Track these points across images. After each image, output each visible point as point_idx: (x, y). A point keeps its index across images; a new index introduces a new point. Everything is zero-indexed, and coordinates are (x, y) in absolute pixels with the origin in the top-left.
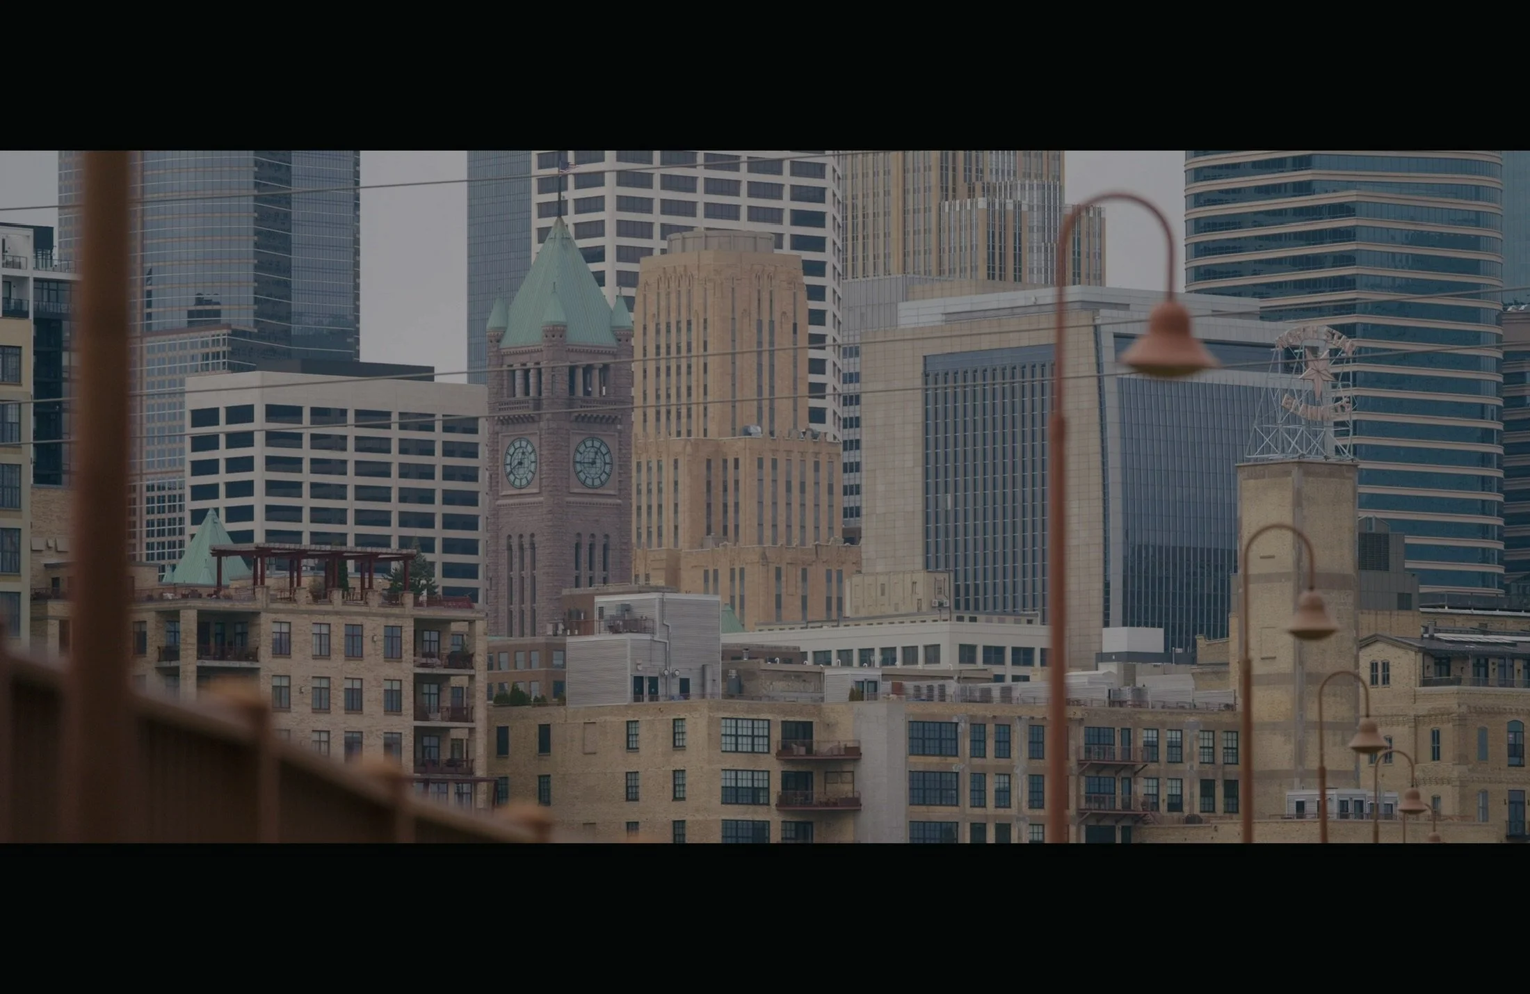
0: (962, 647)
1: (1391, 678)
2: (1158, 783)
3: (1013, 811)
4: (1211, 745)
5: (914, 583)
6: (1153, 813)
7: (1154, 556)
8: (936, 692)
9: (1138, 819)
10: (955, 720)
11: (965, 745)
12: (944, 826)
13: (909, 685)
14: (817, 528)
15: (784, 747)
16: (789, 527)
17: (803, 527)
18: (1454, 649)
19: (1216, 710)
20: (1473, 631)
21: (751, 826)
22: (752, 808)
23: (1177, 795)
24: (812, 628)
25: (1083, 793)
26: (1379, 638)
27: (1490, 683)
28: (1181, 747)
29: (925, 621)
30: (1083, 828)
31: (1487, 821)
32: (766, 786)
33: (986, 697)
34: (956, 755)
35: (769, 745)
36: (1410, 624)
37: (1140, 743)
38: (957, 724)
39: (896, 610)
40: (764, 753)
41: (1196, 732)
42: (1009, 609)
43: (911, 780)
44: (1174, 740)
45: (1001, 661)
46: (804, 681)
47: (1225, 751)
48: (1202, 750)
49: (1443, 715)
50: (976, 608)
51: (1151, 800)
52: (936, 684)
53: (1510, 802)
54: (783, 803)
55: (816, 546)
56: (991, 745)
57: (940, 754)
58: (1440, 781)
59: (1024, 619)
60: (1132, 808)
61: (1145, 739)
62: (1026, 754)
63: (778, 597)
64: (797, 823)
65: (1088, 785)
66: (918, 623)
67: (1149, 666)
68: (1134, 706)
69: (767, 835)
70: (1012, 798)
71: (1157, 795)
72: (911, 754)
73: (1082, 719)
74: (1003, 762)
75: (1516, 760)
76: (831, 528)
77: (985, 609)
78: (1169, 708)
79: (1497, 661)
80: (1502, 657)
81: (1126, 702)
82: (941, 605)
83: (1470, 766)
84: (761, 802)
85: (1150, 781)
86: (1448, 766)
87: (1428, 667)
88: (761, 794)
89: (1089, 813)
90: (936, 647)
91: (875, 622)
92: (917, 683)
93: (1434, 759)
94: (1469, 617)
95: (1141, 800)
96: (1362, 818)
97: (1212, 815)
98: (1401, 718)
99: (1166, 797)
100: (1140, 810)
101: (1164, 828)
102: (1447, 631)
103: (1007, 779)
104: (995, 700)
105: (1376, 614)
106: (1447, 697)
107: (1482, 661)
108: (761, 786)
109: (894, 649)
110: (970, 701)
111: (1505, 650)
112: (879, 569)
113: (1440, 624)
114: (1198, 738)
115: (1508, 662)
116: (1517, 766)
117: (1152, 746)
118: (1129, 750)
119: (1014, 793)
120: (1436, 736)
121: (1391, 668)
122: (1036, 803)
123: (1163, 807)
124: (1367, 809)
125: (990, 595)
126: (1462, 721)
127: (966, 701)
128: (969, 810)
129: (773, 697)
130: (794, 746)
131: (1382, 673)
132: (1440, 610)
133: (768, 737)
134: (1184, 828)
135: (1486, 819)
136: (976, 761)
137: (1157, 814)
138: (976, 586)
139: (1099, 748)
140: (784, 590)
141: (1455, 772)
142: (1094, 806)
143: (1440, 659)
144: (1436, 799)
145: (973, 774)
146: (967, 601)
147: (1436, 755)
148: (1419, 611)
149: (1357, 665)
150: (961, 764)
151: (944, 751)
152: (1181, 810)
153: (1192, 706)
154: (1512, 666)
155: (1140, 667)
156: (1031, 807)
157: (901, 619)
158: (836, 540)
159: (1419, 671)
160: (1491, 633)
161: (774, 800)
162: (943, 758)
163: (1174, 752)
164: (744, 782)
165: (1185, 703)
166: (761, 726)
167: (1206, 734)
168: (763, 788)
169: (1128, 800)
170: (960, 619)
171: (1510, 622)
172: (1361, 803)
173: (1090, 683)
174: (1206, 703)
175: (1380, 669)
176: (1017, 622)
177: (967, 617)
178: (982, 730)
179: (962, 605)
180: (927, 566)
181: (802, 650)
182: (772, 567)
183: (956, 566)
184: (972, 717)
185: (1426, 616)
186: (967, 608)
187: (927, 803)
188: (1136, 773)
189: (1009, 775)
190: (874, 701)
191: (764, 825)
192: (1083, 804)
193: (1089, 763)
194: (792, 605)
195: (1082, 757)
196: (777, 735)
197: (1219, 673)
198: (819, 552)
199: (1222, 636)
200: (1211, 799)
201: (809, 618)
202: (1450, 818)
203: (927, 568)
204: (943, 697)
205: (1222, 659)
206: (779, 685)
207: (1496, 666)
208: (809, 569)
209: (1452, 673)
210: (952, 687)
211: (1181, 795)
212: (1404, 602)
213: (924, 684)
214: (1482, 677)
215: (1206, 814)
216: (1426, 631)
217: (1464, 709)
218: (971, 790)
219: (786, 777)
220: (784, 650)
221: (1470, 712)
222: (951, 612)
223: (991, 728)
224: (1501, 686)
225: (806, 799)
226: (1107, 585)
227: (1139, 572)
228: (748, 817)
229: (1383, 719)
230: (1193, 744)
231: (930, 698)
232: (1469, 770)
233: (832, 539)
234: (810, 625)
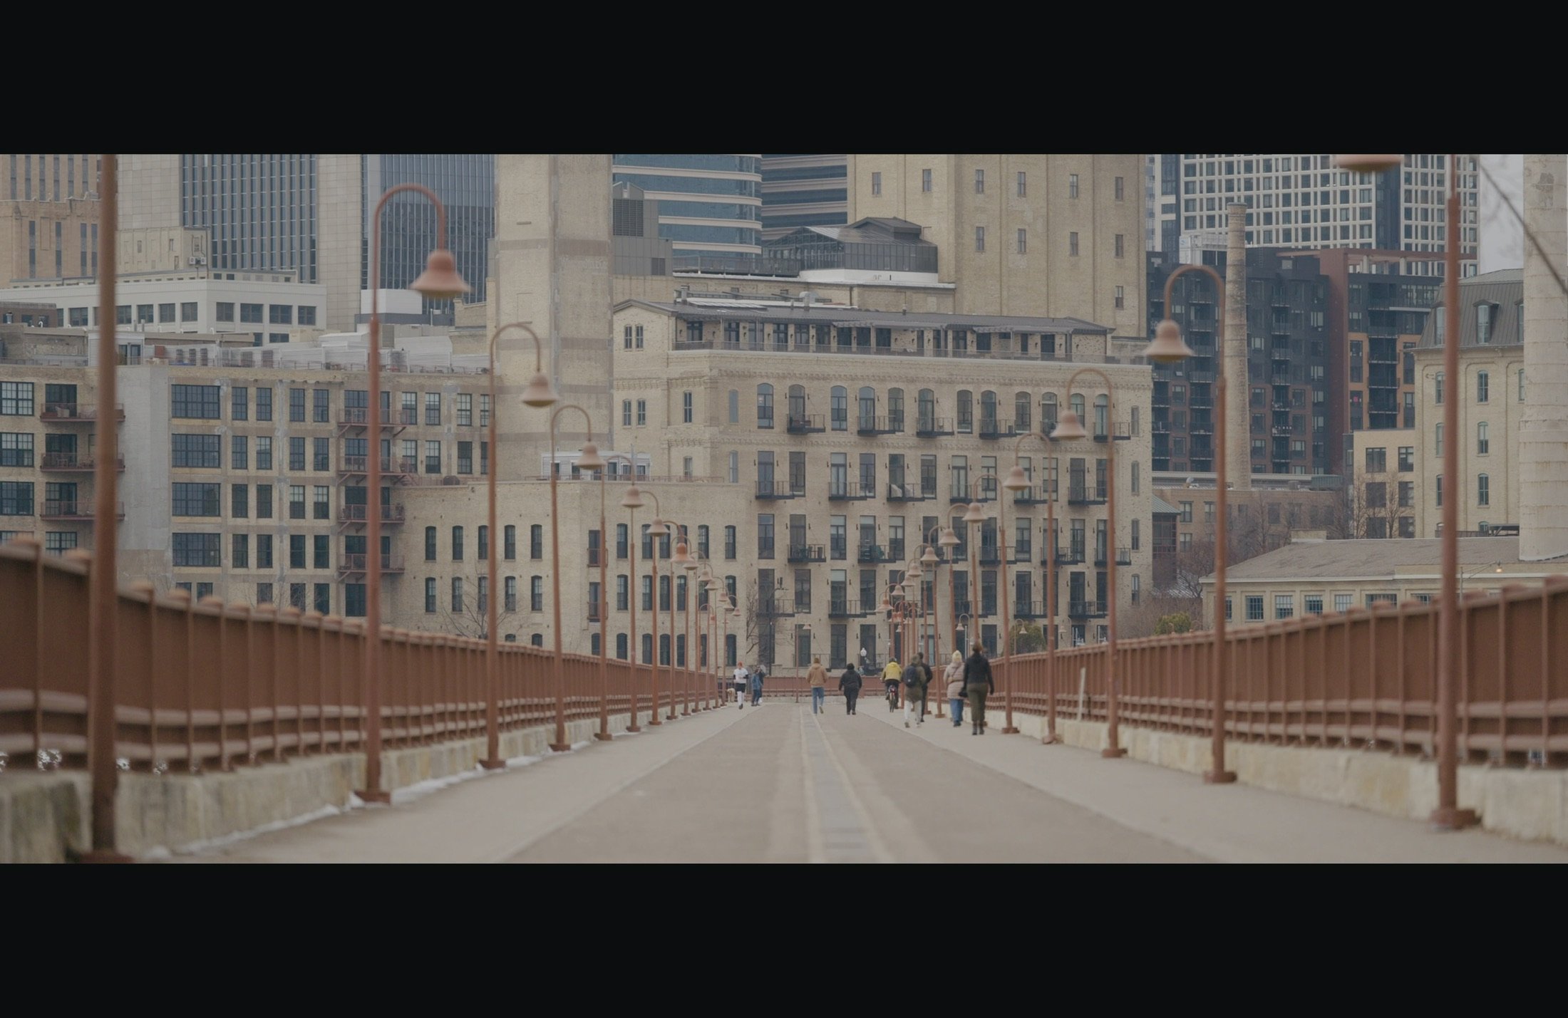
0: (220, 305)
1: (645, 342)
2: (416, 445)
3: (274, 473)
4: (468, 408)
5: (171, 240)
6: (411, 474)
7: (412, 212)
8: (199, 356)
9: (397, 480)
10: (217, 383)
11: (227, 408)
12: (206, 486)
13: (172, 349)
14: (71, 182)
15: (48, 409)
16: (42, 181)
17: (57, 181)
18: (707, 313)
19: (473, 374)
20: (725, 295)
21: (15, 488)
22: (16, 470)
23: (435, 457)
24: (68, 285)
25: (343, 454)
26: (633, 303)
27: (741, 347)
28: (439, 410)
29: (182, 279)
30: (343, 489)
31: (737, 482)
32: (30, 447)
33: (247, 362)
34: (219, 418)
35: (33, 408)
36: (663, 289)
37: (399, 407)
38: (219, 387)
39: (153, 267)
40: (28, 415)
41: (454, 395)
42: (267, 267)
43: (174, 442)
44: (432, 403)
45: (259, 319)
46: (68, 344)
47: (482, 413)
48: (459, 413)
49: (694, 378)
50: (234, 266)
51: (409, 462)
52: (198, 348)
53: (760, 463)
54: (47, 465)
55: (71, 200)
56: (252, 408)
57: (203, 417)
58: (692, 442)
59: (282, 277)
60: (391, 470)
61: (404, 403)
62: (287, 417)
63: (32, 252)
64: (61, 484)
65: (347, 447)
66: (175, 281)
67: (407, 327)
68: (393, 370)
69: (31, 497)
70: (273, 460)
71: (416, 457)
72: (173, 417)
73: (342, 383)
74: (264, 424)
75: (765, 422)
76: (85, 182)
77: (242, 267)
78: (427, 372)
79: (747, 325)
80: (752, 321)
81: (385, 366)
82: (198, 262)
83: (722, 428)
84: (26, 463)
85: (409, 443)
86: (699, 428)
87: (681, 331)
88: (26, 456)
89: (349, 474)
90: (194, 305)
91: (131, 279)
92: (179, 347)
93: (686, 421)
94: (722, 281)
95: (400, 461)
96: (615, 479)
97: (469, 476)
98: (654, 381)
99: (424, 459)
100: (398, 472)
101: (422, 489)
102: (699, 296)
103: (268, 441)
104: (256, 363)
105: (631, 279)
106: (699, 360)
107: (734, 325)
108: (25, 447)
109: (151, 306)
110: (232, 366)
111: (756, 315)
112: (135, 225)
113: (693, 288)
114: (455, 401)
115: (759, 326)
116: (766, 428)
117: (411, 410)
118: (389, 413)
119: (275, 455)
120: (688, 398)
121: (644, 332)
122: (297, 465)
123: (422, 468)
124: (620, 471)
125: (247, 254)
126: (713, 383)
127: (227, 365)
128: (231, 472)
129: (37, 361)
130: (58, 409)
131: (634, 337)
132: (693, 275)
133: (33, 400)
134: (441, 489)
135: (736, 480)
136: (238, 424)
137: (415, 475)
138: (234, 243)
139: (359, 411)
140: (37, 245)
141: (707, 433)
142: (354, 467)
143: (693, 323)
144: (687, 461)
145: (235, 437)
146: (224, 259)
147: (688, 417)
148: (672, 275)
149: (611, 330)
150: (223, 427)
151: (206, 413)
152: (439, 471)
153: (450, 370)
154: (762, 331)
155: (398, 328)
156: (291, 469)
157: (158, 277)
158: (90, 195)
159: (672, 336)
160: (742, 298)
161: (38, 462)
162: (205, 421)
163: (432, 415)
164: (9, 444)
165: (443, 367)
166: (25, 389)
167: (463, 397)
168: (28, 450)
169: (386, 462)
170: (218, 277)
171: (761, 286)
172: (615, 464)
173: (350, 347)
174: (464, 368)
175: (634, 334)
176: (275, 280)
177: (224, 274)
178: (244, 393)
179: (219, 262)
180: (184, 222)
181: (58, 307)
182: (26, 222)
183: (213, 223)
184: (235, 380)
185: (680, 280)
186: (224, 265)
187: (190, 464)
188: (395, 435)
189: (271, 438)
190: (137, 366)
191: (29, 486)
192: (343, 467)
193: (349, 425)
194: (46, 261)
195: (342, 420)
196: (41, 398)
197: (476, 336)
198: (74, 207)
199: (480, 300)
200: (468, 460)
201: (64, 273)
202: (701, 479)
203: (184, 224)
204: (205, 361)
205: (480, 322)
206: (43, 348)
207: (746, 331)
208: (63, 222)
209: (704, 338)
210: (214, 351)
211: (439, 458)
212: (658, 268)
213: (186, 348)
214: (733, 341)
215: (464, 476)
216: (679, 296)
217: (715, 372)
218: (233, 452)
219: (50, 439)
220: (40, 308)
221: (721, 376)
222: (208, 270)
223: (252, 392)
224: (751, 349)
225: (70, 460)
226: (365, 243)
227: (397, 230)
228: (13, 479)
229: (637, 382)
230: (450, 407)
231: (193, 362)
232: (720, 432)
233: (87, 193)
234: (66, 282)
